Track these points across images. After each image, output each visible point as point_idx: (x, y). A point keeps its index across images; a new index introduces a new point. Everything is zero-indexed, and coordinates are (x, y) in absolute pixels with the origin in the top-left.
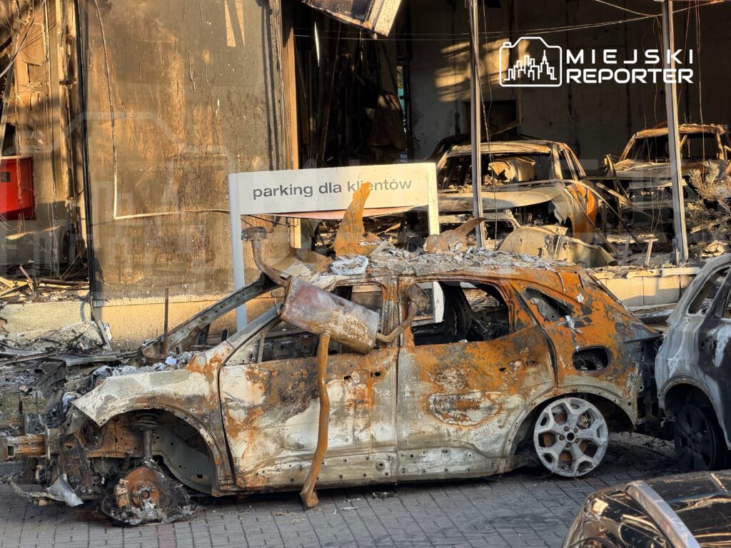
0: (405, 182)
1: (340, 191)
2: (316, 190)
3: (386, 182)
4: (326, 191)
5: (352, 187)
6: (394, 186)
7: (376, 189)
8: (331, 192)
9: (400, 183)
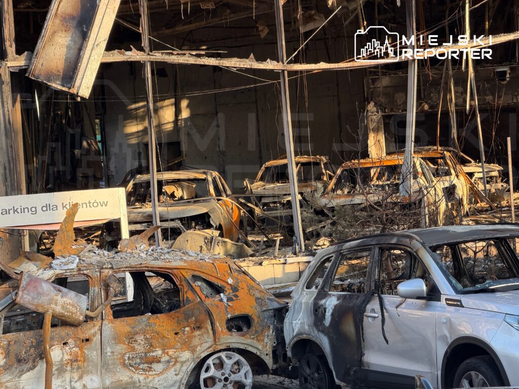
0: (104, 202)
1: (57, 209)
2: (39, 210)
3: (90, 203)
4: (47, 210)
5: (65, 206)
6: (95, 204)
7: (83, 207)
8: (50, 210)
9: (100, 202)
